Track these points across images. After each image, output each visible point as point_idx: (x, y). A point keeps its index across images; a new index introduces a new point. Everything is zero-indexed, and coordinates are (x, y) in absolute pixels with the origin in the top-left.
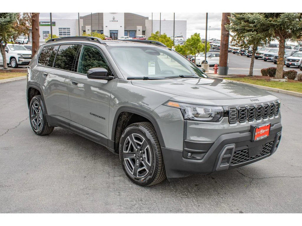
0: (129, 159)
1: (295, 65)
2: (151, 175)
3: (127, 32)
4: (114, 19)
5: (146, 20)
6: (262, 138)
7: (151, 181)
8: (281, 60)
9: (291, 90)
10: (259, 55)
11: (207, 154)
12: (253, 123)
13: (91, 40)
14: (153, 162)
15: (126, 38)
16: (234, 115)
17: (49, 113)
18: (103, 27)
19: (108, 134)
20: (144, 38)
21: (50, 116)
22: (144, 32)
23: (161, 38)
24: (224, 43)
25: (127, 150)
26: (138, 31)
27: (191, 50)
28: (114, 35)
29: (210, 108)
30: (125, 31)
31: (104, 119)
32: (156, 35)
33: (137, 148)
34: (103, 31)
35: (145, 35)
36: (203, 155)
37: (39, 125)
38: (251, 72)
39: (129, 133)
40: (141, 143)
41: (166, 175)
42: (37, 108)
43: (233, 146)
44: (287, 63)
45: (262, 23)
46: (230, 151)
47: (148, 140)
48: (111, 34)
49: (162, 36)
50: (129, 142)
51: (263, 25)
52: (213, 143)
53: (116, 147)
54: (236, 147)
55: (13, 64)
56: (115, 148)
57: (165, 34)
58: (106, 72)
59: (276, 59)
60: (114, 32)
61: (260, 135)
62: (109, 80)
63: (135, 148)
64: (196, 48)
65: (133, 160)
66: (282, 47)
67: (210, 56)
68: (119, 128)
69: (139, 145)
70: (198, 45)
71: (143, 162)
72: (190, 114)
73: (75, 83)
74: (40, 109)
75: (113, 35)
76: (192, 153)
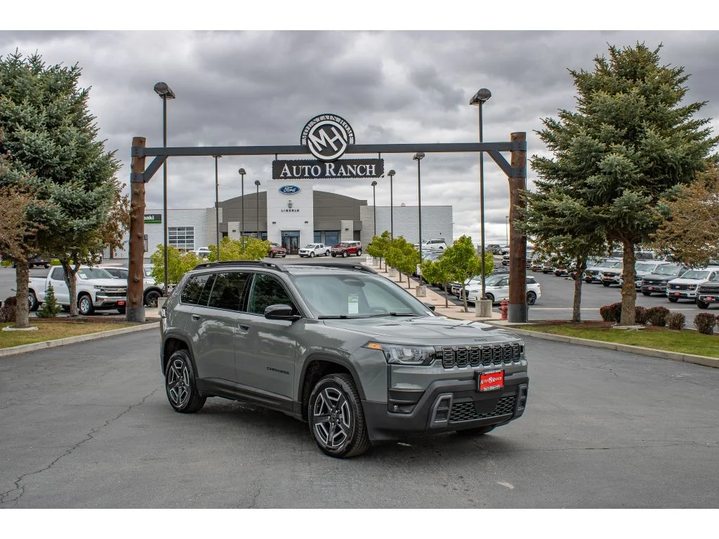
0: (321, 424)
1: (687, 298)
2: (349, 439)
3: (319, 234)
4: (290, 205)
5: (361, 207)
6: (492, 388)
7: (349, 447)
8: (628, 288)
9: (642, 345)
10: (612, 278)
11: (418, 405)
12: (479, 368)
13: (266, 266)
14: (352, 421)
15: (317, 247)
16: (449, 357)
17: (201, 375)
18: (266, 223)
19: (294, 396)
20: (358, 246)
21: (202, 380)
22: (357, 234)
23: (394, 246)
24: (517, 256)
25: (318, 412)
26: (343, 231)
27: (454, 272)
28: (290, 242)
29: (420, 349)
30: (315, 231)
31: (288, 373)
32: (383, 241)
33: (331, 407)
34: (266, 232)
35: (359, 240)
36: (412, 407)
37: (183, 397)
38: (577, 314)
39: (321, 389)
40: (337, 400)
41: (368, 437)
42: (180, 370)
43: (450, 396)
44: (670, 293)
45: (582, 216)
46: (446, 401)
47: (345, 394)
48: (283, 239)
49: (395, 241)
50: (321, 400)
51: (582, 219)
52: (425, 392)
53: (304, 410)
54: (455, 397)
55: (85, 307)
56: (302, 413)
57: (401, 237)
58: (289, 310)
59: (646, 286)
60: (291, 234)
61: (488, 384)
62: (294, 320)
63: (329, 408)
64: (465, 268)
65: (327, 425)
66: (629, 262)
67: (500, 282)
68: (308, 384)
69: (334, 402)
70: (467, 261)
71: (340, 425)
72: (395, 357)
73: (244, 327)
74: (185, 372)
75: (289, 240)
76: (400, 405)
